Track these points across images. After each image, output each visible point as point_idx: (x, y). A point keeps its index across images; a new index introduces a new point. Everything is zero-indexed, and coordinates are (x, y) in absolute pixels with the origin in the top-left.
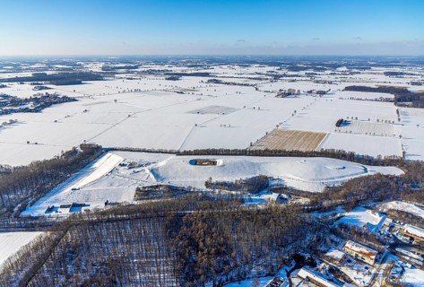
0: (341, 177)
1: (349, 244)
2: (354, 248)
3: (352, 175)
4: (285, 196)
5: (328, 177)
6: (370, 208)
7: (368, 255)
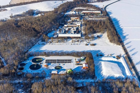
0: (57, 5)
1: (72, 18)
2: (73, 18)
3: (60, 4)
4: (43, 14)
5: (53, 6)
6: (70, 11)
7: (78, 18)
